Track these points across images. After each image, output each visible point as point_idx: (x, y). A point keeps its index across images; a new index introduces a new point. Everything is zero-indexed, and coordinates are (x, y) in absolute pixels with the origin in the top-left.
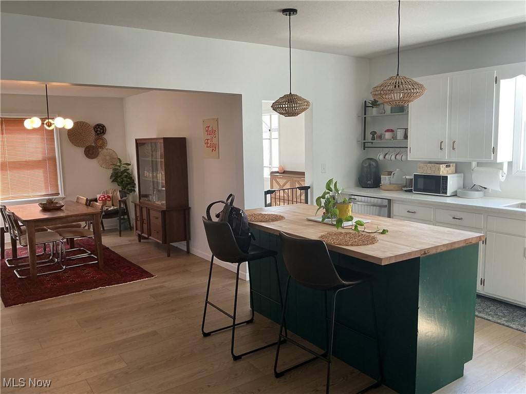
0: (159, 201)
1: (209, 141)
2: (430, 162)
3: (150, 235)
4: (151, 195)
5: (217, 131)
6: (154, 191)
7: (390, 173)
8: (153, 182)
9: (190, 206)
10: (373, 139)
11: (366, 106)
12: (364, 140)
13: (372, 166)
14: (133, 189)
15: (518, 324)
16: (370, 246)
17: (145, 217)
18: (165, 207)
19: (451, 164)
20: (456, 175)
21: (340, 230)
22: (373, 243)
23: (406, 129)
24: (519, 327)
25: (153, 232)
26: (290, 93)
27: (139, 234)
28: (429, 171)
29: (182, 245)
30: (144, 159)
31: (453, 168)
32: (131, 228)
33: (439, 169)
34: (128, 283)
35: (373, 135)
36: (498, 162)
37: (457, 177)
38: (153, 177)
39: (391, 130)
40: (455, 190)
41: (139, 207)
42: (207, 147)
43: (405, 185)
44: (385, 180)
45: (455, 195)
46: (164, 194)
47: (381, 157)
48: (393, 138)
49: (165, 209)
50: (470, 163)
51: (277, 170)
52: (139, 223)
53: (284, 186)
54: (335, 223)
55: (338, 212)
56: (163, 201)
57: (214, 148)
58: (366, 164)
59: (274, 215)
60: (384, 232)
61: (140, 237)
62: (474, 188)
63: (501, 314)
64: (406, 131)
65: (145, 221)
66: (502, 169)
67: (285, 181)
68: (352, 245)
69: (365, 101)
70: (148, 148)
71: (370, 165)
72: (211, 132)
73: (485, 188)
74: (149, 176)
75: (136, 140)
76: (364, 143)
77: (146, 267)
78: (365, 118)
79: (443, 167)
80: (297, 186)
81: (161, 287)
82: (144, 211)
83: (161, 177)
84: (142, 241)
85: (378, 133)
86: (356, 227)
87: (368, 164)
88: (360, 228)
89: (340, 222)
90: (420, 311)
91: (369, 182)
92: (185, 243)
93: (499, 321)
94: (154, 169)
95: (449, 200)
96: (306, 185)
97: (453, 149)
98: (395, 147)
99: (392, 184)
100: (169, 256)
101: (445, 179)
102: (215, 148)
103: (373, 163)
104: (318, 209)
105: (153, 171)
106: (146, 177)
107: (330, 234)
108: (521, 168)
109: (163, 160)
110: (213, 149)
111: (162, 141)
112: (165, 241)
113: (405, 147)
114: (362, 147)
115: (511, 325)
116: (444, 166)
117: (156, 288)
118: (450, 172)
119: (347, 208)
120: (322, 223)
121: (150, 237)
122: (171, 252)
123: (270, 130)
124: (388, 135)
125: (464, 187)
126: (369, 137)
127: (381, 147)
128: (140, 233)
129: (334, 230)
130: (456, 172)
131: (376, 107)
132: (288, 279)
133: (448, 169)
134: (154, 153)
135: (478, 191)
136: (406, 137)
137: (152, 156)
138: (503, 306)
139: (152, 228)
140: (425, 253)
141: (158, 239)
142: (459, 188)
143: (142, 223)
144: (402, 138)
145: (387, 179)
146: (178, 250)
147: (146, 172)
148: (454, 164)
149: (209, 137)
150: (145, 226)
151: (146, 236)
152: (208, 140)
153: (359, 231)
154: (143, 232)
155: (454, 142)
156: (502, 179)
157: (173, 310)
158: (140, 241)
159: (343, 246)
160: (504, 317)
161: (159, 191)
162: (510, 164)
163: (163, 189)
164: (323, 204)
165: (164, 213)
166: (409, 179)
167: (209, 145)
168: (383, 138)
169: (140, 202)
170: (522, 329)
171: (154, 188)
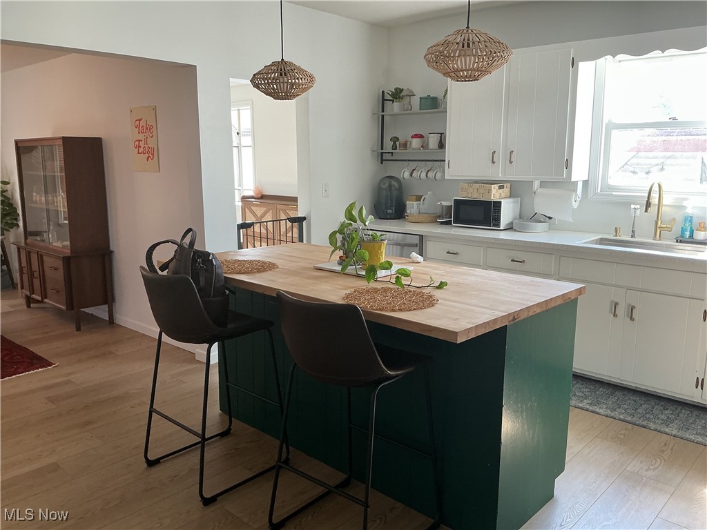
0: (58, 242)
1: (142, 144)
2: (476, 182)
3: (44, 295)
4: (46, 232)
5: (155, 127)
6: (49, 225)
7: (418, 198)
8: (48, 210)
9: (111, 249)
10: (395, 147)
11: (384, 100)
12: (382, 149)
13: (393, 188)
14: (15, 222)
15: (606, 408)
16: (429, 310)
17: (35, 266)
18: (69, 251)
19: (505, 185)
20: (511, 200)
21: (373, 285)
22: (431, 305)
23: (441, 134)
24: (609, 412)
25: (49, 292)
26: (283, 60)
27: (27, 296)
28: (475, 196)
29: (101, 312)
30: (31, 173)
31: (507, 190)
32: (14, 286)
33: (490, 191)
34: (8, 378)
35: (395, 143)
36: (572, 180)
37: (513, 202)
38: (47, 202)
39: (421, 135)
40: (511, 220)
41: (26, 251)
42: (139, 153)
43: (439, 214)
44: (412, 207)
45: (510, 228)
46: (67, 231)
47: (407, 175)
48: (422, 146)
49: (69, 255)
50: (532, 182)
51: (251, 193)
52: (25, 277)
53: (262, 216)
54: (364, 274)
55: (367, 254)
56: (67, 241)
57: (151, 154)
58: (385, 184)
59: (259, 261)
60: (441, 286)
61: (29, 301)
62: (535, 218)
63: (580, 394)
64: (441, 137)
65: (36, 275)
66: (575, 191)
67: (264, 209)
68: (401, 310)
69: (383, 92)
70: (37, 154)
71: (390, 186)
72: (145, 128)
73: (550, 218)
74: (40, 200)
75: (17, 142)
76: (382, 153)
77: (37, 350)
78: (383, 116)
79: (494, 188)
80: (283, 217)
81: (67, 383)
82: (34, 258)
83: (61, 201)
84: (32, 305)
85: (402, 139)
86: (397, 278)
87: (387, 185)
88: (405, 281)
89: (372, 271)
90: (505, 410)
91: (389, 211)
92: (106, 307)
93: (581, 405)
94: (49, 189)
95: (503, 235)
96: (300, 215)
97: (511, 162)
98: (426, 161)
99: (422, 213)
100: (78, 329)
101: (498, 205)
102: (153, 155)
103: (394, 183)
104: (333, 251)
105: (46, 192)
106: (35, 202)
107: (359, 292)
108: (599, 191)
109: (64, 174)
110: (149, 157)
111: (60, 142)
112: (70, 305)
113: (441, 161)
114: (378, 160)
115: (598, 410)
116: (496, 186)
117: (57, 385)
118: (503, 195)
119: (380, 248)
120: (343, 273)
121: (45, 300)
122: (82, 322)
123: (238, 134)
124: (416, 143)
125: (521, 217)
126: (388, 145)
127: (406, 160)
128: (28, 293)
129: (362, 284)
130: (511, 197)
131: (399, 102)
132: (291, 368)
133: (501, 191)
134: (48, 163)
135: (541, 222)
136: (442, 145)
137: (44, 168)
138: (580, 382)
139: (47, 285)
140: (514, 319)
141: (58, 303)
142: (515, 219)
143: (31, 277)
144: (436, 147)
145: (415, 206)
146: (93, 320)
147: (34, 194)
148: (509, 185)
149: (141, 137)
150: (37, 283)
151: (39, 298)
152: (139, 141)
153: (403, 286)
154: (32, 292)
155: (512, 152)
156: (575, 205)
157: (88, 423)
158: (29, 306)
159: (387, 311)
160: (586, 399)
161: (59, 225)
162: (585, 183)
163: (65, 222)
164: (339, 244)
165: (67, 261)
166: (446, 206)
167: (141, 150)
168: (408, 146)
169: (26, 244)
170: (612, 415)
171: (49, 221)
